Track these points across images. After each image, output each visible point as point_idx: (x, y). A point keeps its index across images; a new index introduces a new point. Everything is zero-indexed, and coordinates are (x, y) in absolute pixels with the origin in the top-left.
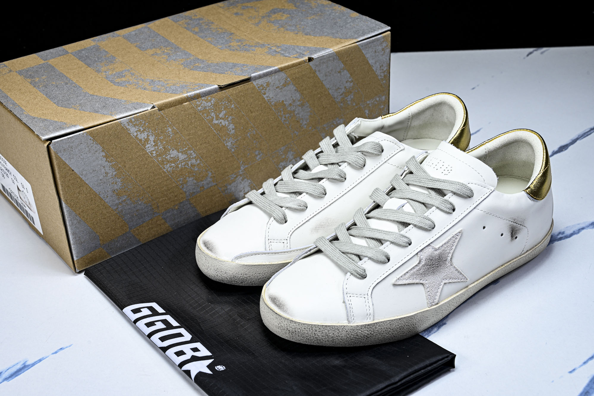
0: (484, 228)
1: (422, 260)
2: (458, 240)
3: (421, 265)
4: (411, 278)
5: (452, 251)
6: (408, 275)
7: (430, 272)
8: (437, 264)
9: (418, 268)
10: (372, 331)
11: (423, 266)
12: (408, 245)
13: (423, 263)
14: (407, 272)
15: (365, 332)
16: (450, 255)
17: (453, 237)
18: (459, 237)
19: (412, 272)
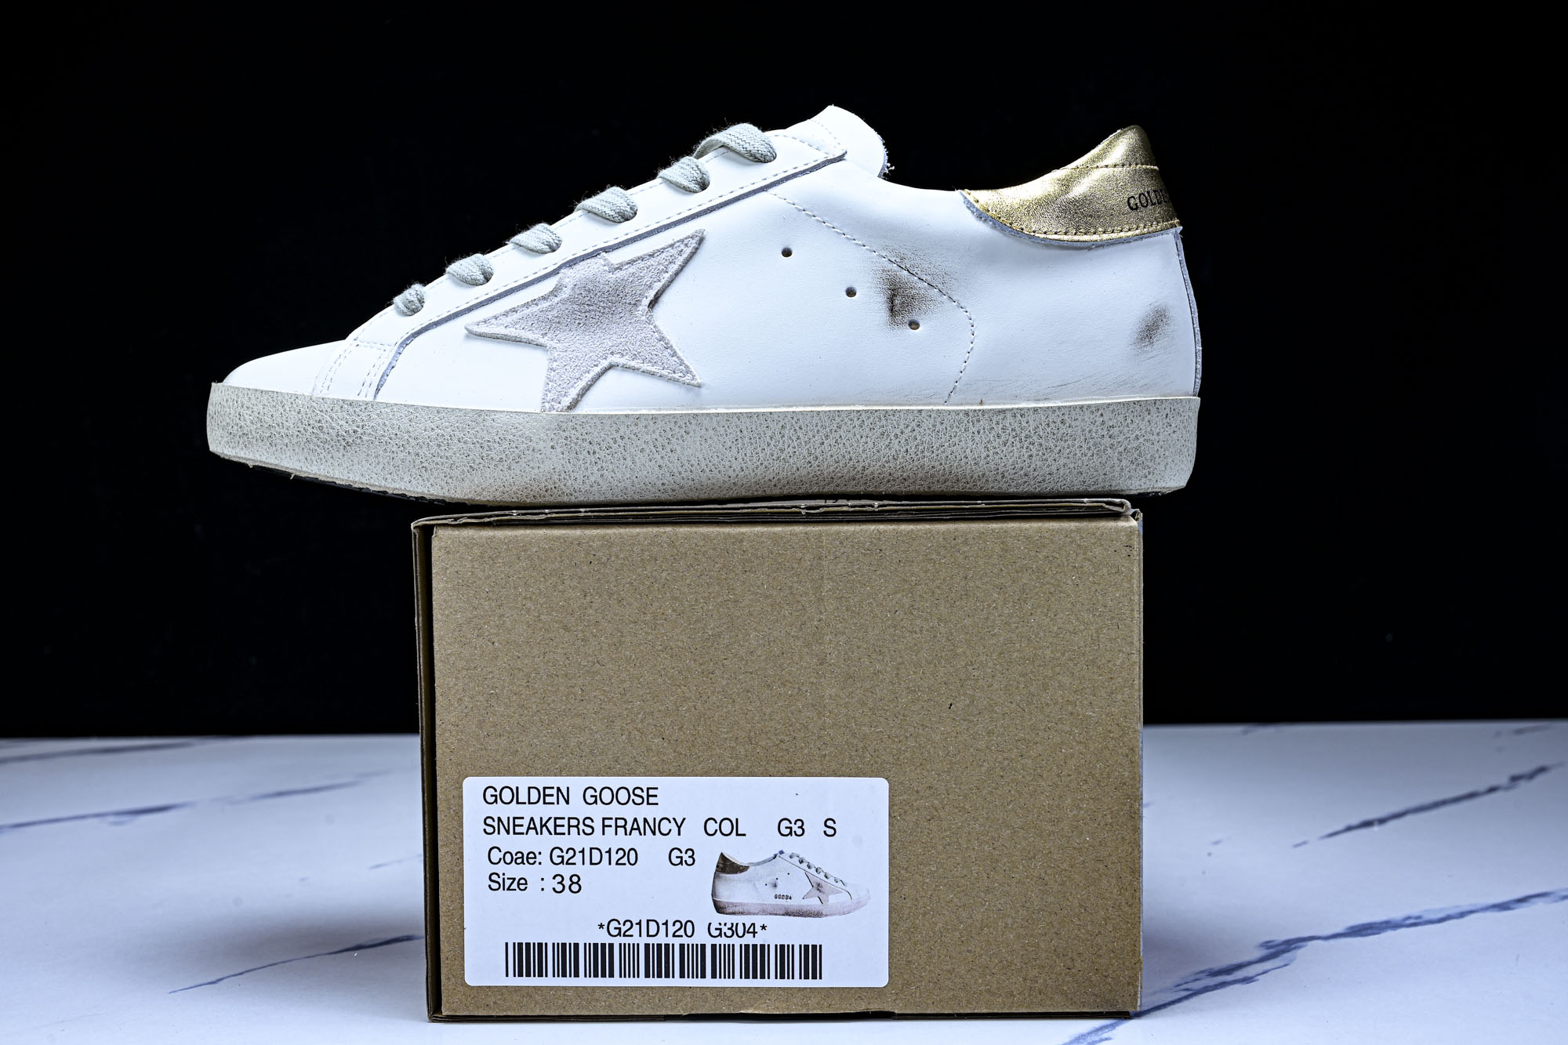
0: (787, 253)
1: (565, 289)
2: (685, 256)
3: (556, 300)
4: (517, 326)
5: (658, 286)
6: (515, 316)
7: (577, 321)
8: (604, 308)
9: (545, 305)
10: (358, 427)
11: (563, 302)
12: (546, 248)
13: (565, 293)
14: (514, 310)
15: (341, 423)
16: (651, 294)
17: (672, 246)
18: (688, 251)
19: (527, 311)
